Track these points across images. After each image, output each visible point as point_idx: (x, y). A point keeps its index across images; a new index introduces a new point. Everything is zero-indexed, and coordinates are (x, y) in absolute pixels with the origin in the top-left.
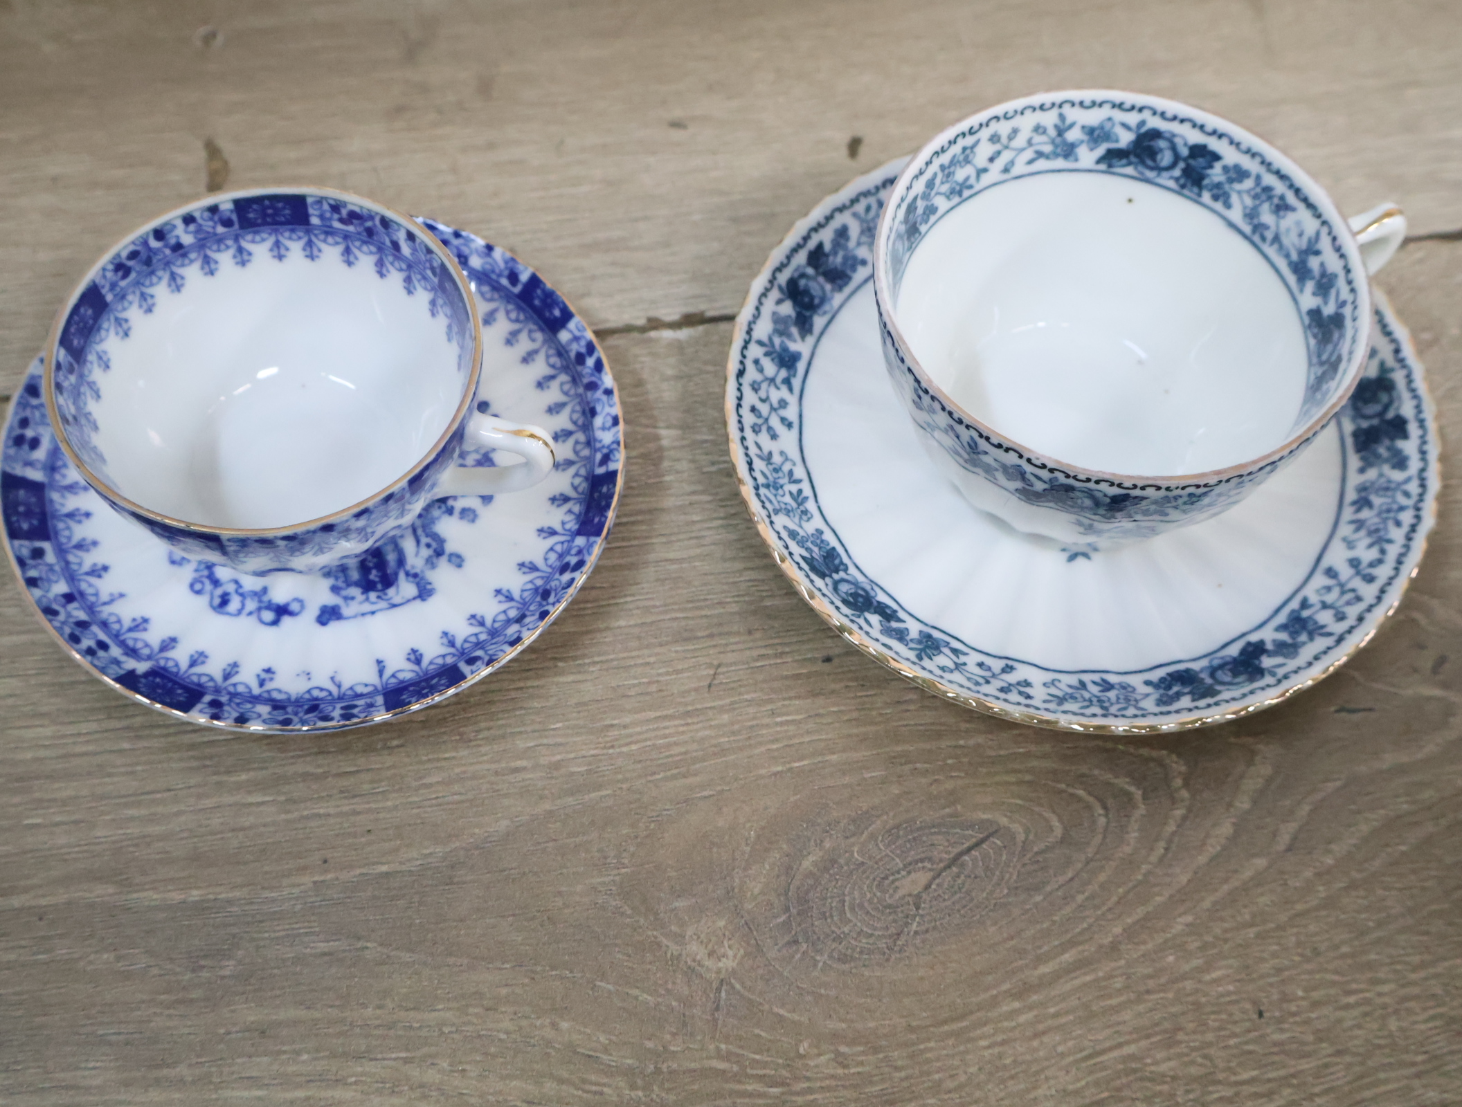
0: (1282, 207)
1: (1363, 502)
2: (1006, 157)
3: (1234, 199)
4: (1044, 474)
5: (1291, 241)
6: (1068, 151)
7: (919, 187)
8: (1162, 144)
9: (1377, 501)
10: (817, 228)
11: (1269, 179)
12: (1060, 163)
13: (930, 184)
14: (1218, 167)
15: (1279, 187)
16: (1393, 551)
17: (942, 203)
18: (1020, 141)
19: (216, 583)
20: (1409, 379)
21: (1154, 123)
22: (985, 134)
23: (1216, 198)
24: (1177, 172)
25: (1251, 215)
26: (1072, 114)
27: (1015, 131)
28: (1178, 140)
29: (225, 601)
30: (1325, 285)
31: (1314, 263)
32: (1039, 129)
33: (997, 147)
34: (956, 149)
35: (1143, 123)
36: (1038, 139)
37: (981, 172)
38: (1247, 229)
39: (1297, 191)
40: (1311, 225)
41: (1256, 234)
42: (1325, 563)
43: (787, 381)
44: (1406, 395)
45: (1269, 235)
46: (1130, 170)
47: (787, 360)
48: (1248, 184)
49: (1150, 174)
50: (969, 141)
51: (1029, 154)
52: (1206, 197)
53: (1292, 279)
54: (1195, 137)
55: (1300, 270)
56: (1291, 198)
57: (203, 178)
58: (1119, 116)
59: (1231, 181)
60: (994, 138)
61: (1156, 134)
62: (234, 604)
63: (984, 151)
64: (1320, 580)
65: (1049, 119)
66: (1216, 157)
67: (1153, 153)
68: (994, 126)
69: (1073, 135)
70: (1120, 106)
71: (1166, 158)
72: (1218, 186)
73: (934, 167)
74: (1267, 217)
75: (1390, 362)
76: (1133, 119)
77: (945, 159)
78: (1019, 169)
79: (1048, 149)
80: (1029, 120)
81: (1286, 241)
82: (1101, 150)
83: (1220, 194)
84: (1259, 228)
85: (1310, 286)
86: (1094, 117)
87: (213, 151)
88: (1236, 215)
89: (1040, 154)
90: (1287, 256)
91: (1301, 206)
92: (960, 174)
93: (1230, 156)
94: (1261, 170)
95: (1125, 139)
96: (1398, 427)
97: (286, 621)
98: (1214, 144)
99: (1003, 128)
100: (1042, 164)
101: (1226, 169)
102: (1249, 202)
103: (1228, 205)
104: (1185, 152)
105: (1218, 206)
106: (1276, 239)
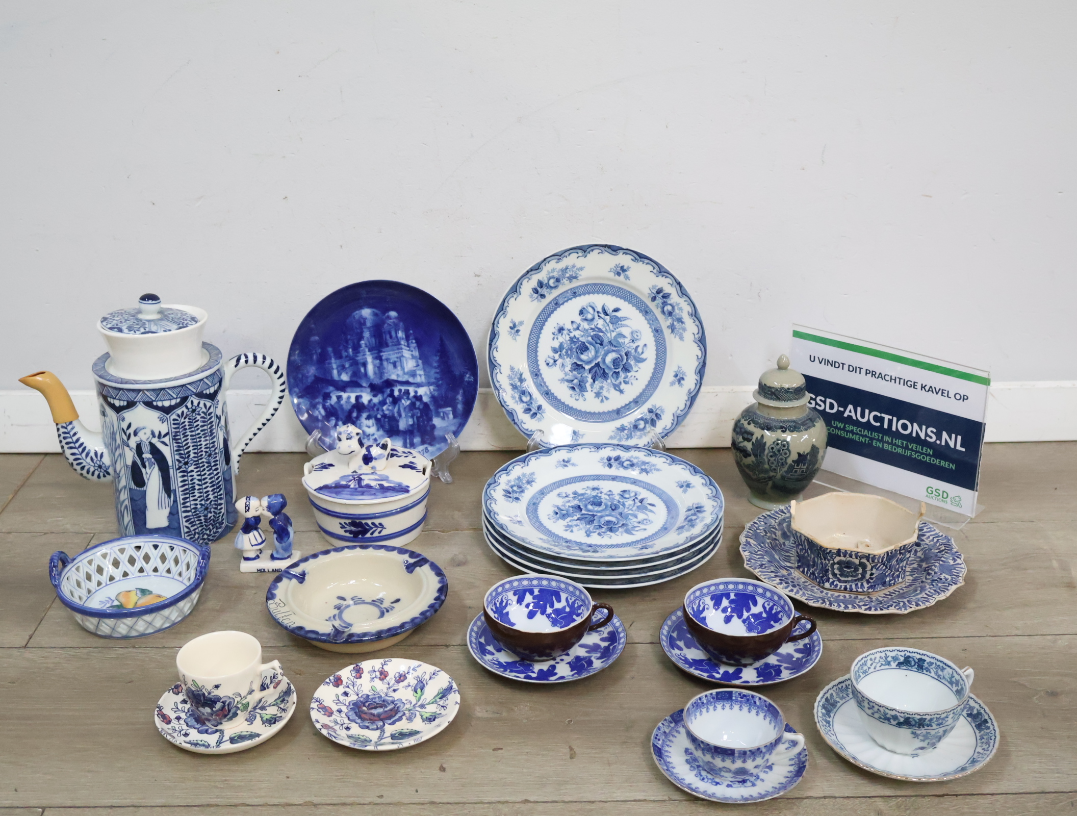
0: (943, 669)
1: (982, 738)
2: (874, 664)
3: (931, 670)
4: (902, 715)
5: (947, 677)
6: (889, 663)
7: (856, 669)
8: (911, 659)
9: (985, 737)
10: (826, 693)
11: (939, 663)
12: (887, 667)
13: (859, 668)
14: (926, 663)
15: (941, 665)
16: (991, 745)
17: (862, 676)
18: (877, 661)
19: (701, 776)
20: (985, 711)
21: (908, 654)
22: (869, 658)
23: (927, 671)
24: (916, 666)
25: (936, 673)
26: (888, 653)
27: (875, 658)
28: (915, 658)
29: (703, 779)
30: (957, 684)
31: (954, 680)
32: (880, 657)
33: (872, 662)
34: (863, 661)
35: (905, 654)
36: (881, 660)
37: (869, 668)
38: (936, 677)
39: (945, 664)
40: (950, 671)
41: (939, 678)
42: (977, 751)
43: (829, 726)
44: (985, 714)
45: (942, 677)
46: (905, 668)
47: (828, 722)
48: (934, 665)
49: (910, 668)
50: (865, 659)
51: (879, 664)
52: (925, 672)
53: (949, 686)
54: (919, 656)
55: (951, 683)
56: (945, 666)
57: (568, 757)
58: (899, 653)
59: (929, 666)
60: (871, 659)
61: (909, 657)
62: (706, 780)
63: (869, 663)
64: (976, 754)
65: (883, 655)
66: (925, 661)
67: (909, 662)
68: (871, 656)
69: (889, 659)
70: (899, 651)
71: (913, 663)
72: (927, 668)
73: (859, 665)
74: (940, 673)
75: (979, 708)
76: (903, 654)
77: (861, 663)
78: (878, 668)
79: (884, 663)
80: (878, 655)
81: (946, 677)
82: (897, 663)
83: (928, 670)
84: (939, 676)
85: (954, 685)
86: (893, 654)
87: (571, 749)
88: (933, 674)
89: (882, 664)
90: (947, 681)
91: (947, 667)
92: (865, 668)
93: (928, 660)
94: (936, 661)
95: (902, 659)
96: (986, 721)
97: (718, 785)
98: (923, 657)
99: (873, 657)
100: (883, 667)
101: (927, 663)
102: (935, 670)
103: (930, 673)
104: (917, 661)
105: (928, 673)
106: (944, 678)
